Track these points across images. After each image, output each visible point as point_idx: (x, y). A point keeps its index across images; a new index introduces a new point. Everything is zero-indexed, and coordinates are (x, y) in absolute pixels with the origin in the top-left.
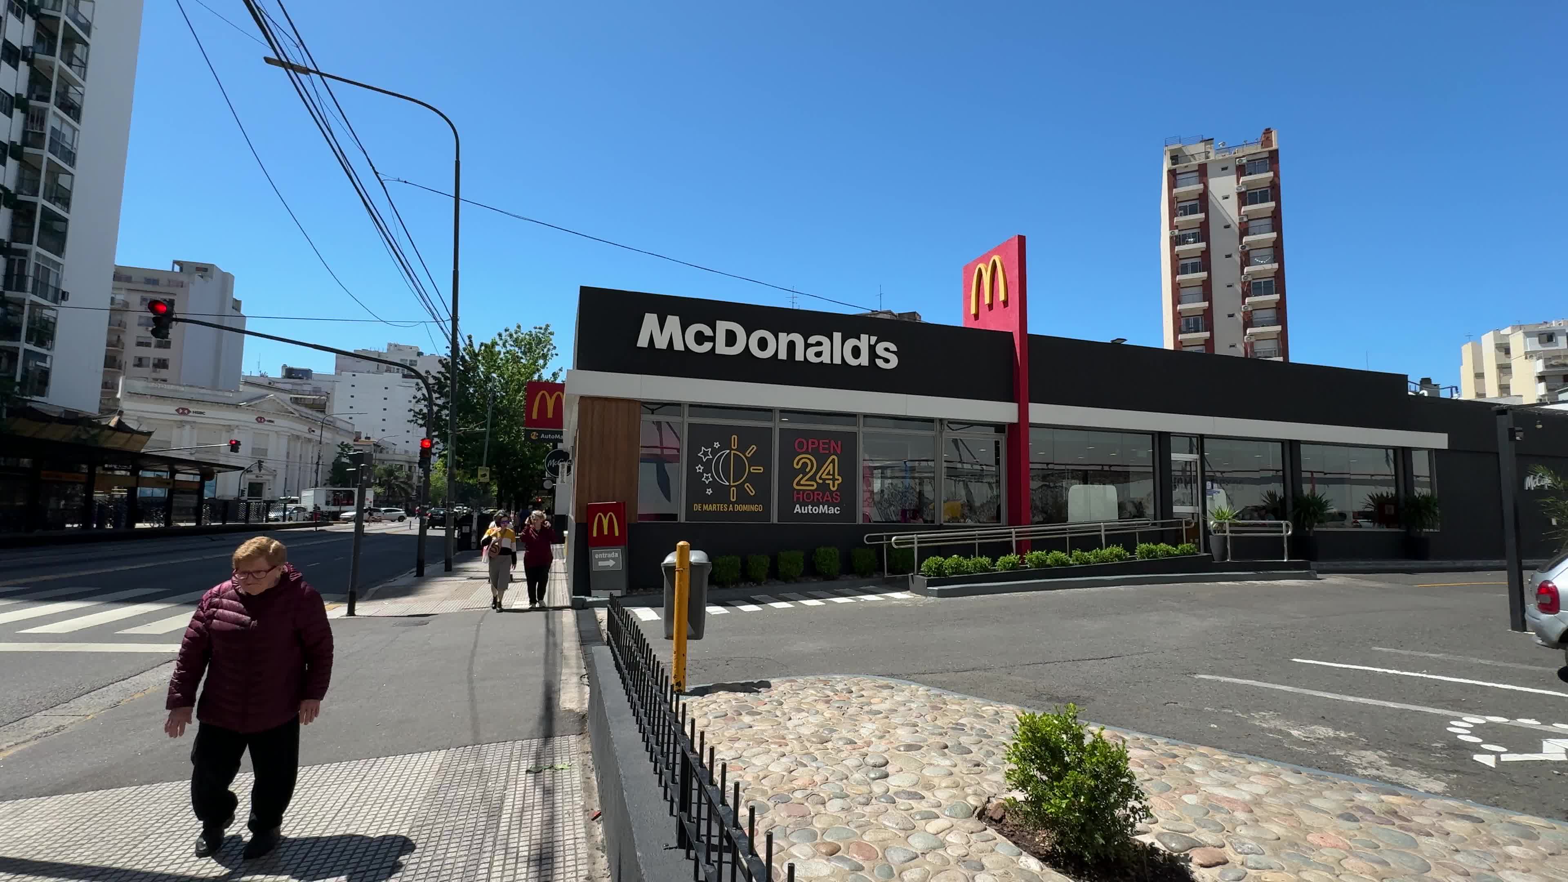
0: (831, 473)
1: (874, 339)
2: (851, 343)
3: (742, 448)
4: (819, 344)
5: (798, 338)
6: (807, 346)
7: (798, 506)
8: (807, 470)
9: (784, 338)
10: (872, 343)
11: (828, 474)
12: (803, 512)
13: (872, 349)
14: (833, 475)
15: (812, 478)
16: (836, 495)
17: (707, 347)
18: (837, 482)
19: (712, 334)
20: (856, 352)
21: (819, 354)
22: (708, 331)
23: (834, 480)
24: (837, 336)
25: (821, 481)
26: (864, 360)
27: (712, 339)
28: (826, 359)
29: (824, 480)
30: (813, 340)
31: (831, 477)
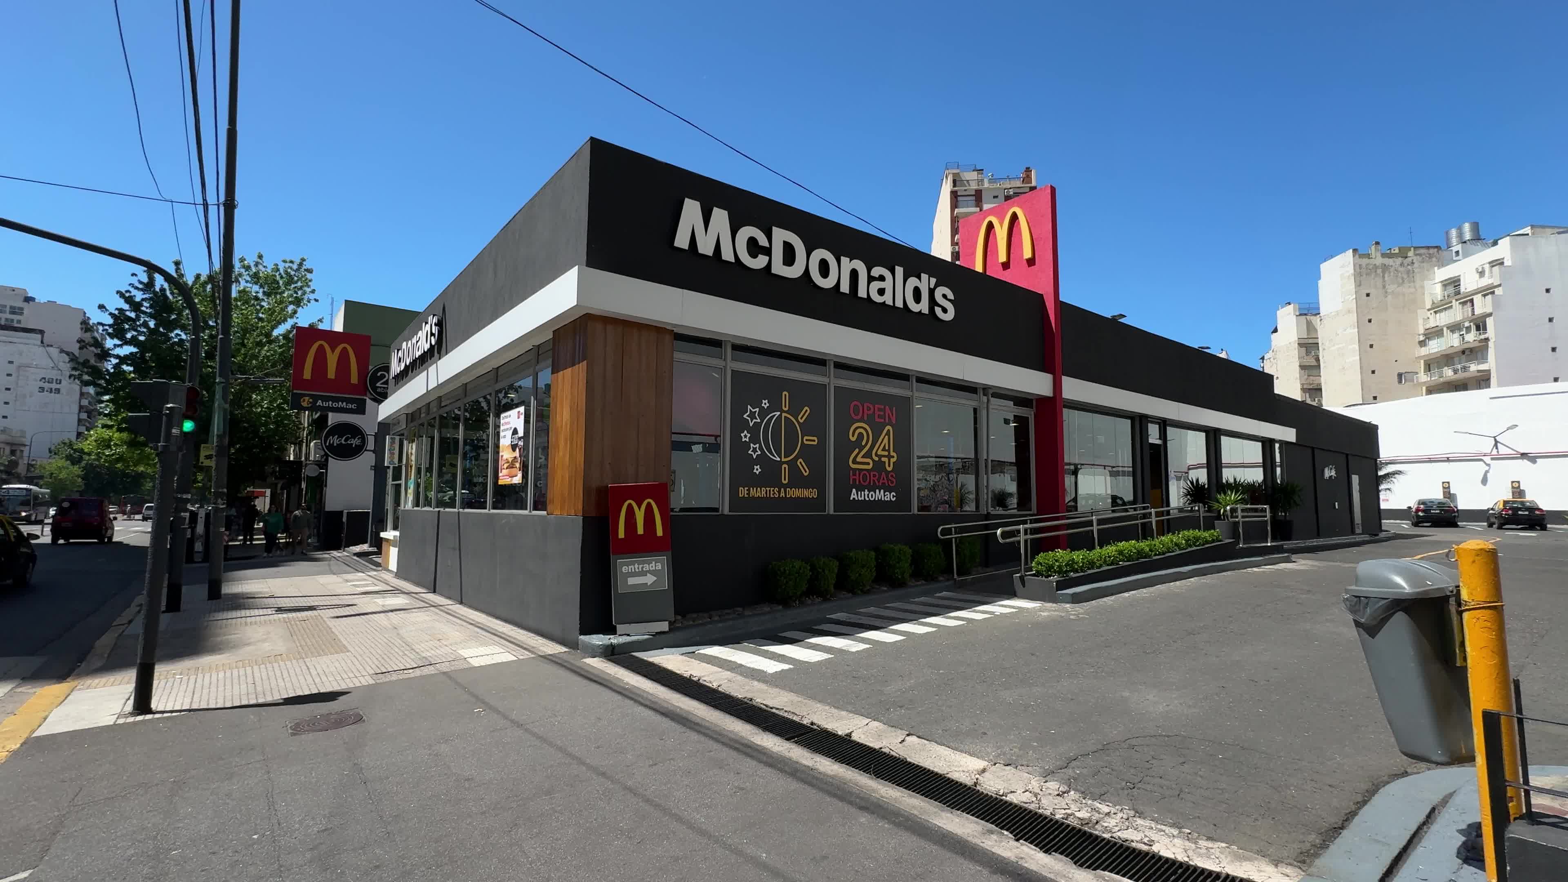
0: (887, 448)
1: (933, 281)
2: (913, 282)
3: (795, 411)
4: (882, 278)
5: (859, 265)
6: (871, 279)
7: (854, 490)
8: (863, 444)
9: (847, 264)
10: (932, 286)
11: (884, 449)
12: (860, 499)
13: (932, 292)
14: (889, 451)
15: (868, 455)
16: (892, 476)
17: (760, 262)
18: (893, 460)
19: (767, 245)
20: (917, 294)
21: (881, 292)
22: (763, 241)
23: (889, 457)
24: (899, 270)
25: (876, 459)
26: (923, 307)
27: (768, 252)
28: (887, 299)
29: (880, 457)
30: (877, 271)
31: (886, 453)
